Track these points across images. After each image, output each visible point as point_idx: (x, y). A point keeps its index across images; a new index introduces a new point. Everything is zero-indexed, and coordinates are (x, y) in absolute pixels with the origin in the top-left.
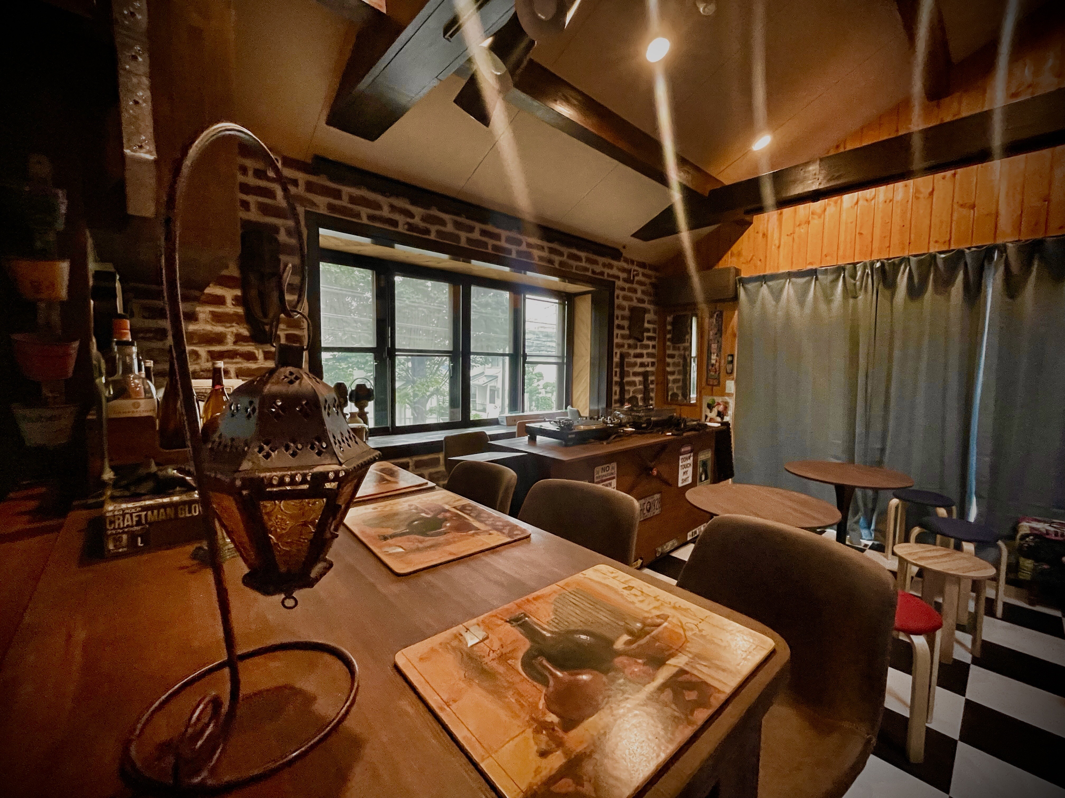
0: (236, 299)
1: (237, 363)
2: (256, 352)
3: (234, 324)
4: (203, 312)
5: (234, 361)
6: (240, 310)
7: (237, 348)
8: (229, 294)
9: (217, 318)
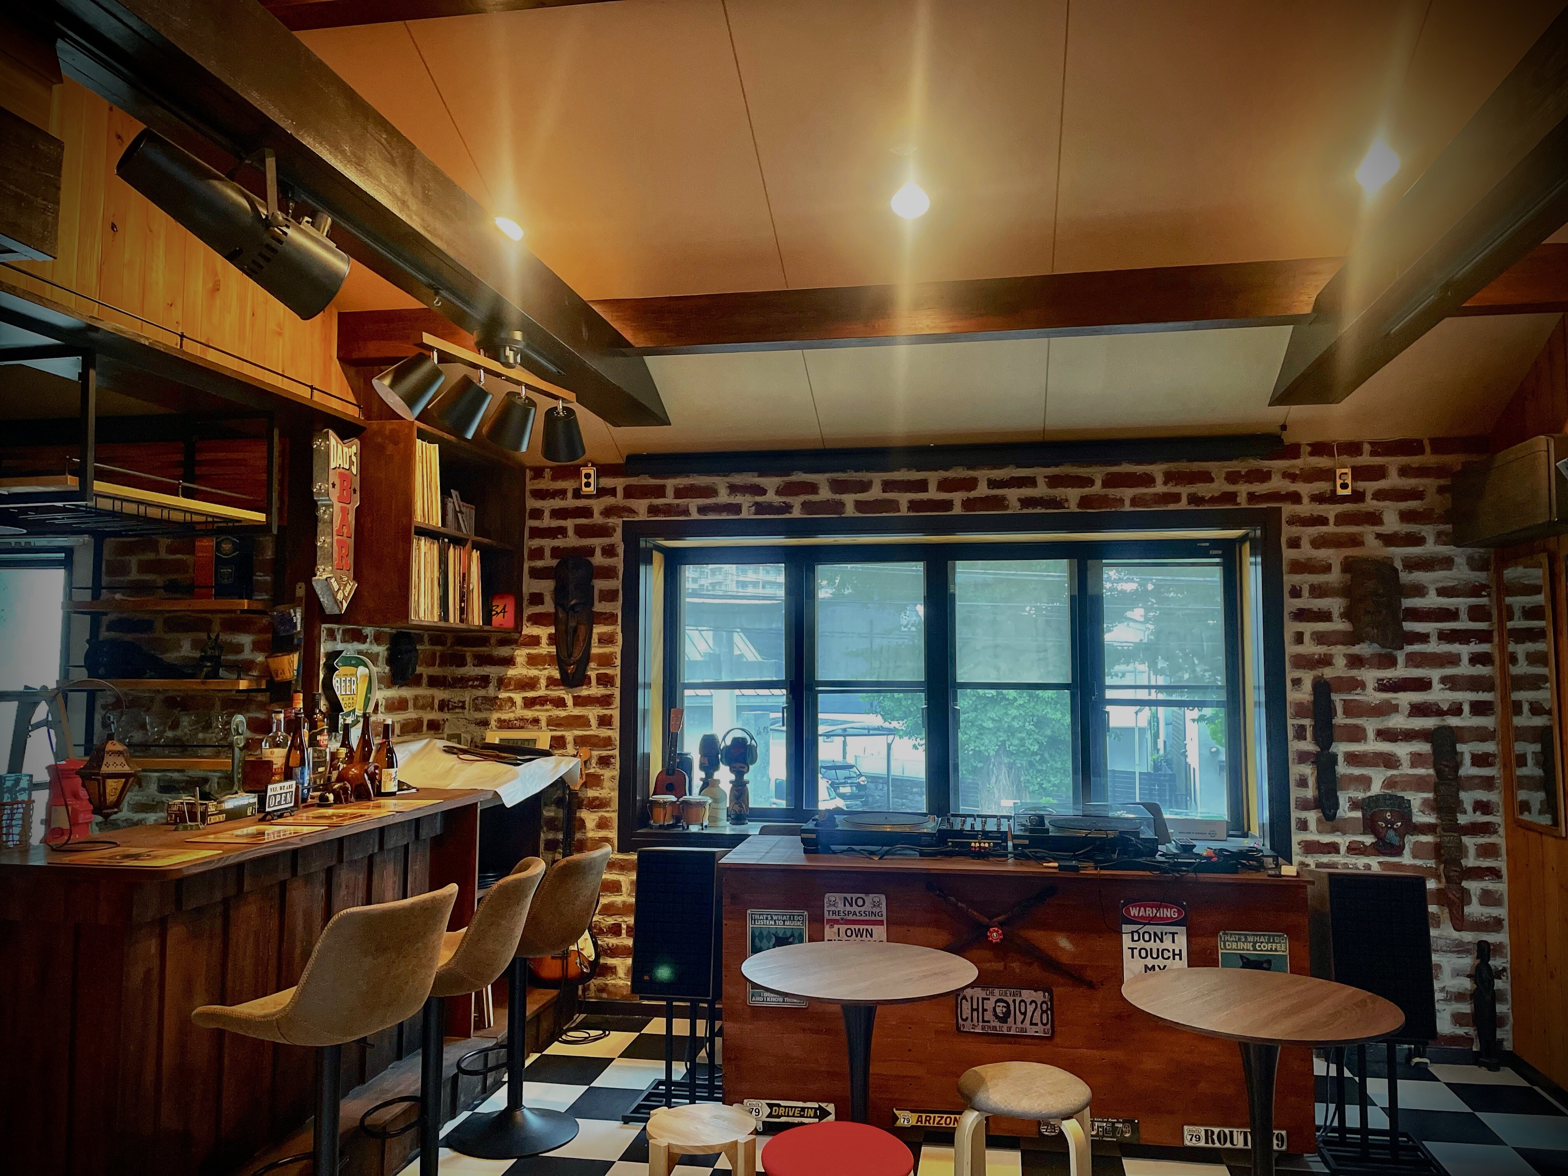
0: (550, 637)
1: (547, 710)
2: (566, 696)
3: (546, 666)
4: (521, 656)
5: (545, 707)
6: (553, 649)
7: (549, 693)
8: (544, 632)
9: (532, 661)
